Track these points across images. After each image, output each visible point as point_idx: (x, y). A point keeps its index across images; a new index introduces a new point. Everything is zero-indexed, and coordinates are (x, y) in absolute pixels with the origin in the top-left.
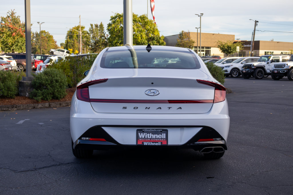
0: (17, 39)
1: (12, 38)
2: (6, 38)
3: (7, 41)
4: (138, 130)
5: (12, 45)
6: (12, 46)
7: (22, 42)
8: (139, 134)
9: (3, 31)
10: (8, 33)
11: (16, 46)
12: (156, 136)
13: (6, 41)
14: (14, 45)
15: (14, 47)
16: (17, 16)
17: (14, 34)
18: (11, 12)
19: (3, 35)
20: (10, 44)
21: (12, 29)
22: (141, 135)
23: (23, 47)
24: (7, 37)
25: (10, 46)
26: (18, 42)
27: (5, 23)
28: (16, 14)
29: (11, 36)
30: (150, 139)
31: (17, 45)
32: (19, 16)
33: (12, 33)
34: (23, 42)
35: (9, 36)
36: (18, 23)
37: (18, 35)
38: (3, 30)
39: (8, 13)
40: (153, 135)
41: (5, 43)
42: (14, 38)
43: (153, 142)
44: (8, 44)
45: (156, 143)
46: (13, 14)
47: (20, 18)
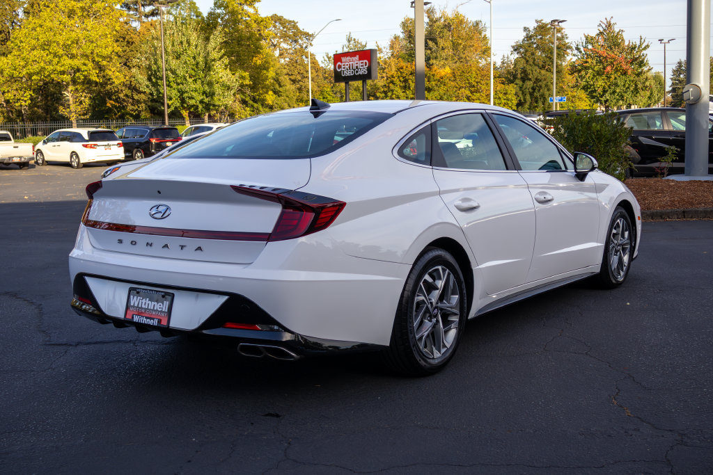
0: (615, 78)
1: (604, 77)
2: (593, 78)
3: (593, 85)
4: (131, 290)
5: (605, 91)
6: (603, 95)
7: (624, 85)
8: (132, 297)
9: (587, 65)
10: (596, 69)
11: (611, 94)
12: (154, 305)
13: (591, 85)
14: (608, 92)
15: (607, 96)
16: (617, 30)
17: (609, 68)
18: (605, 22)
19: (586, 74)
20: (600, 91)
21: (606, 58)
22: (135, 301)
23: (626, 95)
24: (594, 75)
25: (600, 94)
26: (616, 85)
27: (593, 46)
28: (615, 26)
29: (603, 73)
30: (146, 309)
31: (614, 92)
32: (622, 31)
33: (604, 68)
34: (627, 86)
35: (599, 73)
36: (618, 45)
37: (617, 70)
38: (587, 62)
39: (600, 25)
40: (150, 302)
41: (590, 88)
42: (609, 78)
43: (147, 318)
44: (595, 90)
45: (151, 319)
46: (609, 25)
47: (623, 33)
